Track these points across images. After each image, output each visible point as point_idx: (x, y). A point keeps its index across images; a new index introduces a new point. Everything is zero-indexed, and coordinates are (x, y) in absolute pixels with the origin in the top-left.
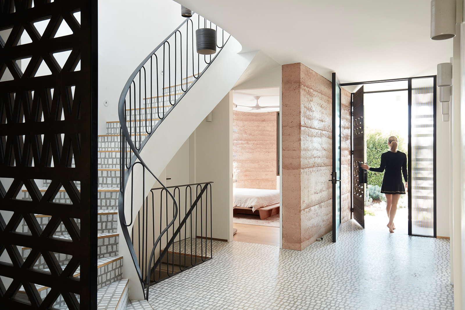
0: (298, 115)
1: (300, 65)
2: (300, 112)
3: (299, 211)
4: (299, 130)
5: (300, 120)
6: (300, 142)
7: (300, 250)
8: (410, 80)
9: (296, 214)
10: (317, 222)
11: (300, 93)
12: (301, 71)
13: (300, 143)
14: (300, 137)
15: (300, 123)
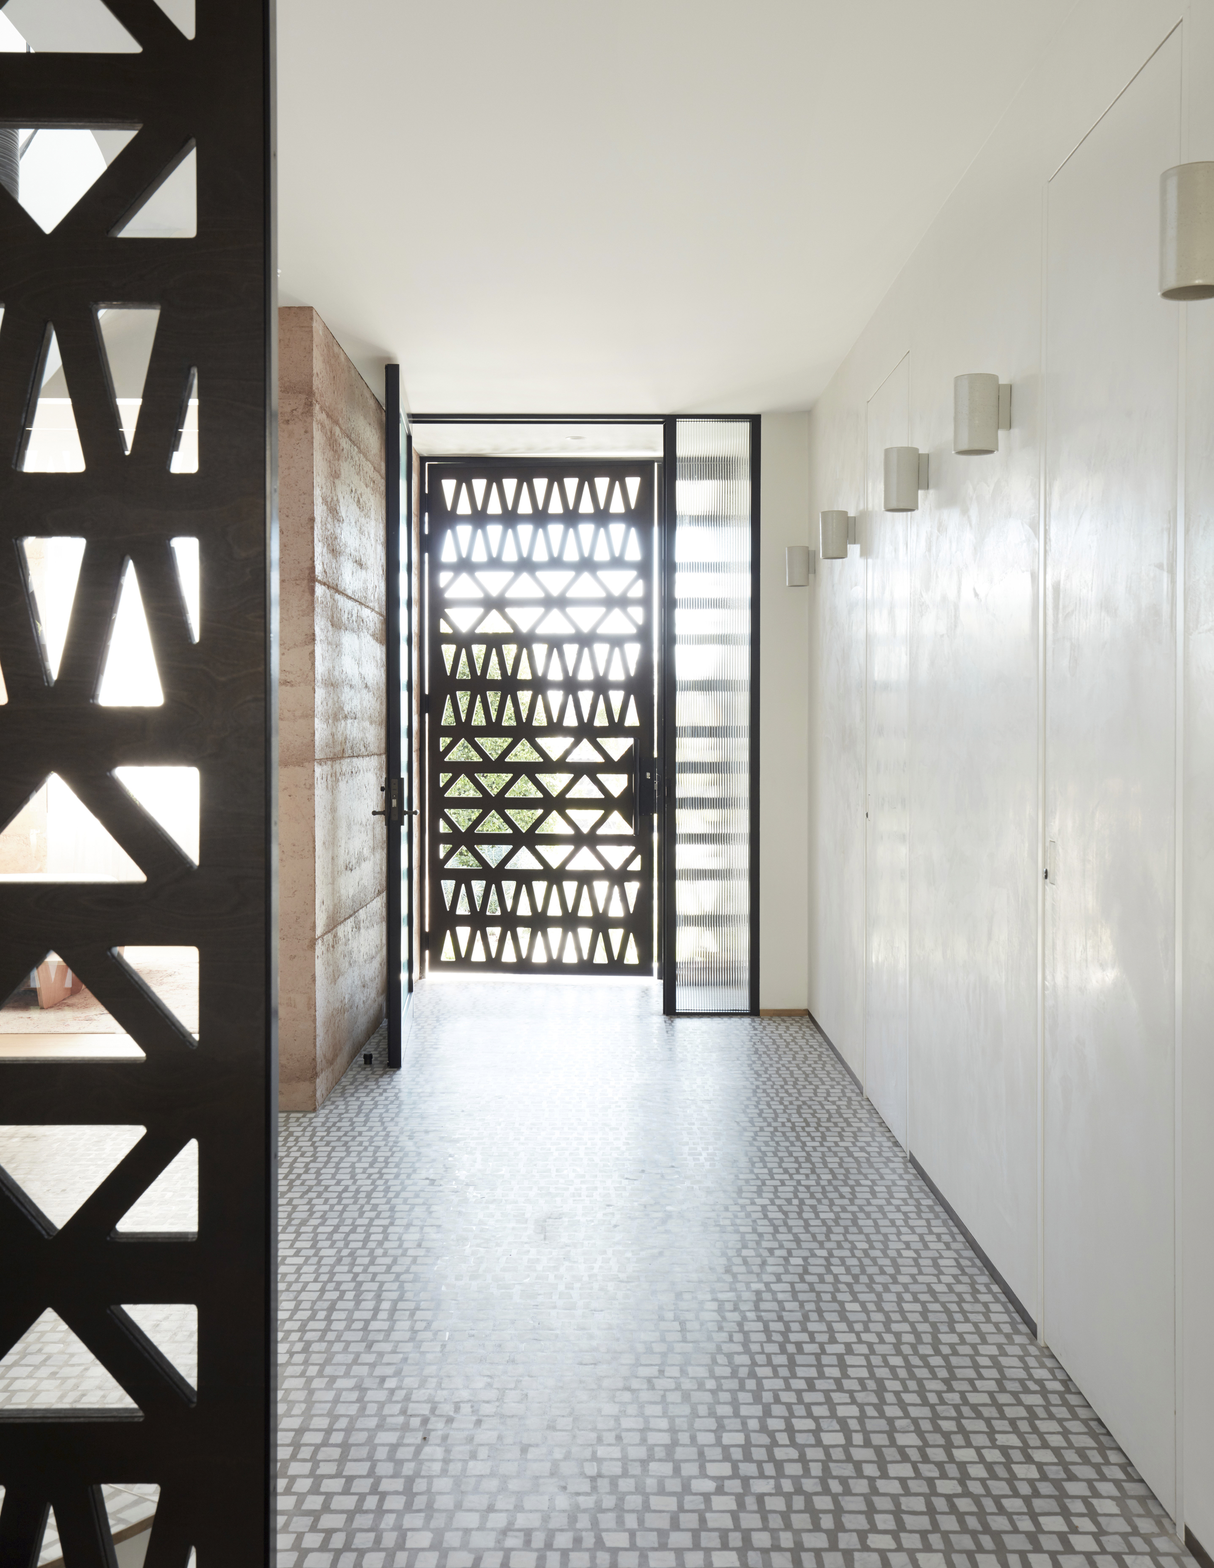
0: (303, 530)
1: (312, 319)
2: (312, 520)
3: (307, 942)
4: (307, 596)
5: (313, 553)
6: (310, 647)
7: (314, 1110)
8: (669, 422)
9: (293, 957)
10: (349, 991)
11: (313, 438)
12: (314, 345)
13: (313, 653)
14: (312, 626)
15: (313, 568)
